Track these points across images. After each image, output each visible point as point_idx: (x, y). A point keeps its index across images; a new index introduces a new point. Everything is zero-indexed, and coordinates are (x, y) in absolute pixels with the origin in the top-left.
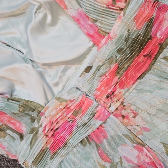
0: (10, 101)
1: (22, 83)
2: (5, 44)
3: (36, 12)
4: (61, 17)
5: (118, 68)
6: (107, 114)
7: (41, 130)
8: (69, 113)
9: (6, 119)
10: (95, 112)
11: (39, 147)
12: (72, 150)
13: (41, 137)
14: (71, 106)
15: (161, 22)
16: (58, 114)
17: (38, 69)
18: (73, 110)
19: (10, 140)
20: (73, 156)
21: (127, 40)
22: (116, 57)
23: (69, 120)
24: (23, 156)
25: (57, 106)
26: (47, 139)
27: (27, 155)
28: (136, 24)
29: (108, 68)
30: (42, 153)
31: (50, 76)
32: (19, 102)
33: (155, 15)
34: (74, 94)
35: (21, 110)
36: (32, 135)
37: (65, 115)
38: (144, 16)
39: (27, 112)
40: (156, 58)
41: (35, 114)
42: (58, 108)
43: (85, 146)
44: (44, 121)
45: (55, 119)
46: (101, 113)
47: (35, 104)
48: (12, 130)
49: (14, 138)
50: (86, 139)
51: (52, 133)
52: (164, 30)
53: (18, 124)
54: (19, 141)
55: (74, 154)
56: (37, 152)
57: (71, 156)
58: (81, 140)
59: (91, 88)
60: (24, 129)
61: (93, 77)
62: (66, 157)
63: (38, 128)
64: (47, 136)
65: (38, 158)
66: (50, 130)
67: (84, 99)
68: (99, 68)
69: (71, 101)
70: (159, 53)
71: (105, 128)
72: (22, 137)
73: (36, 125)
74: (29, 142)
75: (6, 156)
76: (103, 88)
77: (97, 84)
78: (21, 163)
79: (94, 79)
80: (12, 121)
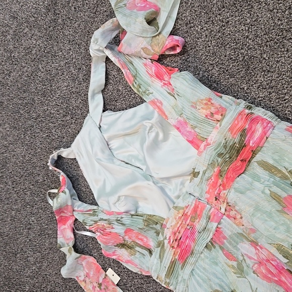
0: (134, 217)
1: (146, 199)
2: (124, 162)
3: (148, 132)
4: (171, 133)
5: (220, 171)
6: (220, 215)
7: (166, 242)
8: (187, 220)
9: (134, 235)
10: (209, 214)
11: (169, 259)
12: (200, 256)
13: (168, 249)
14: (187, 213)
15: (253, 132)
16: (178, 223)
17: (159, 185)
18: (190, 216)
19: (140, 257)
20: (202, 262)
21: (225, 147)
22: (217, 161)
23: (188, 227)
24: (155, 271)
25: (176, 216)
26: (174, 250)
27: (159, 269)
28: (231, 133)
29: (213, 172)
30: (172, 265)
31: (170, 190)
32: (142, 216)
33: (247, 126)
34: (188, 200)
35: (146, 224)
36: (159, 248)
37: (184, 222)
38: (237, 127)
39: (151, 226)
40: (250, 161)
41: (158, 227)
42: (177, 217)
43: (210, 250)
44: (168, 233)
45: (176, 229)
46: (214, 215)
47: (157, 218)
48: (140, 246)
49: (144, 255)
50: (210, 243)
51: (177, 243)
52: (255, 140)
53: (145, 239)
54: (149, 256)
55: (203, 260)
56: (167, 265)
57: (200, 262)
58: (205, 245)
59: (201, 193)
60: (152, 244)
61: (201, 182)
62: (195, 264)
63: (164, 240)
64: (173, 247)
65: (170, 270)
66: (174, 241)
67: (197, 204)
68: (204, 173)
69: (187, 207)
70: (252, 158)
71: (221, 229)
72: (151, 252)
73: (161, 238)
74: (158, 256)
75: (139, 273)
76: (211, 190)
77: (206, 188)
78: (155, 278)
79: (202, 183)
80: (140, 237)
